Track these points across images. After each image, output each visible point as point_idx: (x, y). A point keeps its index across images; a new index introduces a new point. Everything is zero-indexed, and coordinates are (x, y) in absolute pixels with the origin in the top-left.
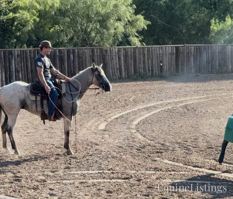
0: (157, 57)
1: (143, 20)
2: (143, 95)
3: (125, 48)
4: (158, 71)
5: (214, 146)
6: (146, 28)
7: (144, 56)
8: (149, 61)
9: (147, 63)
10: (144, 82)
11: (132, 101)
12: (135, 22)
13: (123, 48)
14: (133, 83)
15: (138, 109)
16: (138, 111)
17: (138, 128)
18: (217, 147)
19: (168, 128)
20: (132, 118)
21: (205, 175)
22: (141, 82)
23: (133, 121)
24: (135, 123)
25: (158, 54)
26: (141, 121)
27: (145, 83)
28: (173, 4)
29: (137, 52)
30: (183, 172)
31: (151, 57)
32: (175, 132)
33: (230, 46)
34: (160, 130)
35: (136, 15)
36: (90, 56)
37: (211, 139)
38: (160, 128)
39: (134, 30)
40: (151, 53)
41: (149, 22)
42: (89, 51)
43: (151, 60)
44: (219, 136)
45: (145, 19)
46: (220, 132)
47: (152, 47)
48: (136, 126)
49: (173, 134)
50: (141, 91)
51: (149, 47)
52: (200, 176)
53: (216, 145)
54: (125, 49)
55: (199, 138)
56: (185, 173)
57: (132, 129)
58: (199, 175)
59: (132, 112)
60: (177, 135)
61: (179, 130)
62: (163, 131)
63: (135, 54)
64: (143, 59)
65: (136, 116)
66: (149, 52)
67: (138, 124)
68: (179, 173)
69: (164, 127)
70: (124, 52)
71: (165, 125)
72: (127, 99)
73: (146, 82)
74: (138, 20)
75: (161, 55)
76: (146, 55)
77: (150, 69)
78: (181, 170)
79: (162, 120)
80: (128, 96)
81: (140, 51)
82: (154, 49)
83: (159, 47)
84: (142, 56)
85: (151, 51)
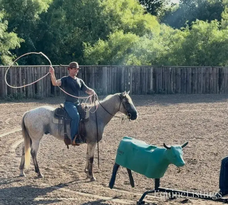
0: (32, 77)
1: (17, 37)
2: (19, 117)
4: (33, 92)
5: (100, 170)
6: (20, 46)
7: (18, 76)
8: (23, 82)
9: (21, 83)
10: (19, 103)
11: (8, 123)
12: (8, 40)
14: (7, 104)
15: (16, 132)
16: (15, 134)
17: (18, 152)
18: (103, 171)
19: (50, 151)
20: (11, 140)
21: (95, 201)
22: (16, 103)
23: (13, 144)
24: (15, 146)
25: (33, 74)
26: (21, 145)
27: (20, 105)
28: (47, 23)
29: (11, 71)
30: (72, 198)
31: (26, 77)
32: (58, 155)
33: (106, 67)
34: (41, 153)
35: (9, 33)
37: (96, 163)
38: (41, 152)
39: (7, 49)
41: (23, 40)
43: (26, 80)
44: (103, 160)
46: (104, 156)
47: (27, 67)
48: (16, 150)
49: (56, 158)
50: (16, 113)
51: (24, 67)
52: (91, 203)
53: (102, 170)
55: (83, 162)
56: (74, 199)
57: (12, 153)
58: (89, 201)
59: (10, 134)
60: (61, 159)
61: (61, 154)
62: (45, 155)
63: (9, 73)
64: (17, 79)
65: (14, 139)
66: (24, 72)
67: (18, 147)
68: (69, 199)
69: (46, 150)
71: (46, 149)
72: (2, 121)
73: (20, 103)
74: (11, 37)
75: (36, 75)
76: (20, 75)
77: (25, 89)
78: (70, 196)
79: (43, 144)
80: (3, 118)
81: (14, 71)
82: (29, 69)
83: (34, 67)
84: (16, 76)
85: (25, 71)
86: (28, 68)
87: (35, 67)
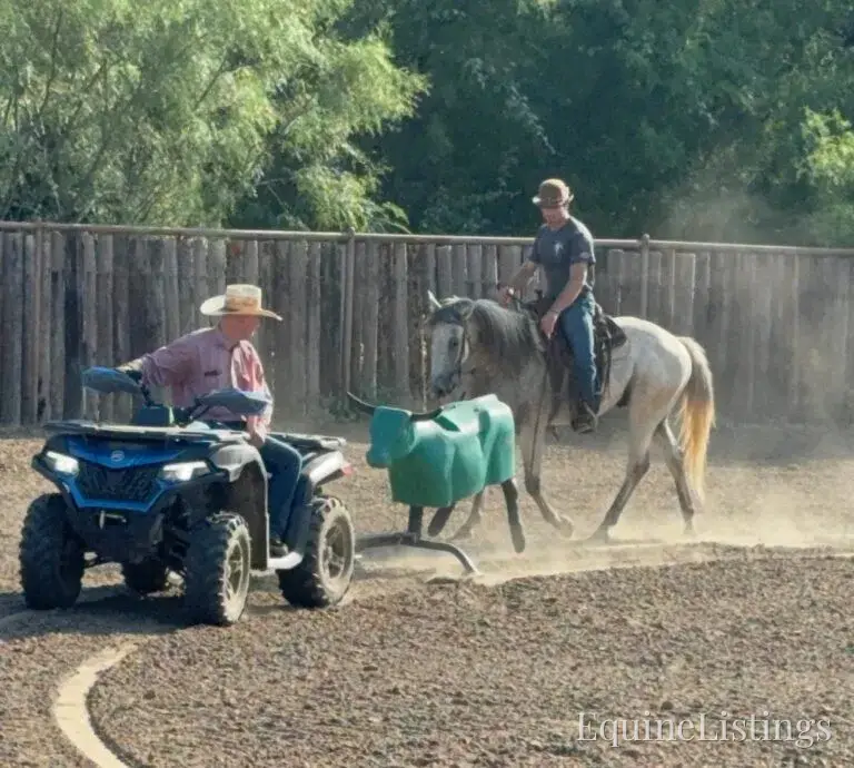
1: (388, 67)
3: (277, 239)
7: (389, 293)
9: (405, 333)
13: (261, 238)
29: (347, 263)
35: (349, 41)
36: (55, 276)
39: (341, 128)
40: (431, 276)
42: (48, 245)
45: (396, 61)
47: (439, 243)
51: (422, 243)
54: (271, 246)
63: (335, 275)
64: (380, 311)
66: (423, 272)
70: (267, 260)
74: (355, 68)
76: (402, 290)
81: (367, 264)
82: (455, 254)
83: (485, 245)
84: (375, 293)
85: (432, 264)
86: (450, 247)
87: (491, 244)
